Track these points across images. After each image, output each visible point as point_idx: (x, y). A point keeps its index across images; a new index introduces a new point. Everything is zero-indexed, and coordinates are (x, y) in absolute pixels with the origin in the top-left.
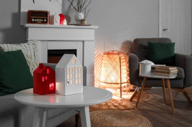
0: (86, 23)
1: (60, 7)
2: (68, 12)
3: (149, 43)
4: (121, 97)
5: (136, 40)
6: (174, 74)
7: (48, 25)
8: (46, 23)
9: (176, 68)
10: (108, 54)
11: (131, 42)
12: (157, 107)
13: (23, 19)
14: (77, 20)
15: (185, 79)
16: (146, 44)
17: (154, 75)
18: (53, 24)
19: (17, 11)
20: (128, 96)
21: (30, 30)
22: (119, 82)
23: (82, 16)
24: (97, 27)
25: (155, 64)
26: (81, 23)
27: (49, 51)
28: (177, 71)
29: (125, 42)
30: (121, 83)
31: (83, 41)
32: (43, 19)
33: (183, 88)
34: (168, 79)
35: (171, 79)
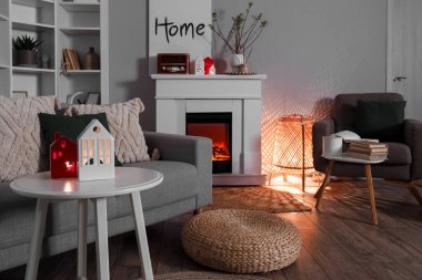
0: (246, 69)
1: (210, 47)
2: (222, 53)
3: (359, 102)
4: (303, 190)
5: (339, 98)
6: (381, 156)
7: (187, 76)
8: (184, 72)
9: (384, 146)
10: (284, 120)
11: (331, 100)
12: (355, 210)
13: (153, 65)
14: (233, 67)
15: (412, 164)
16: (354, 103)
17: (347, 156)
18: (194, 73)
19: (144, 56)
20: (313, 189)
21: (158, 83)
22: (301, 165)
23: (240, 59)
24: (264, 76)
25: (362, 137)
26: (239, 70)
27: (187, 114)
28: (386, 150)
29: (321, 101)
30: (304, 168)
31: (243, 100)
32: (180, 67)
33: (410, 181)
34: (367, 164)
35: (372, 165)
